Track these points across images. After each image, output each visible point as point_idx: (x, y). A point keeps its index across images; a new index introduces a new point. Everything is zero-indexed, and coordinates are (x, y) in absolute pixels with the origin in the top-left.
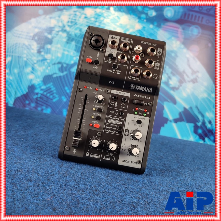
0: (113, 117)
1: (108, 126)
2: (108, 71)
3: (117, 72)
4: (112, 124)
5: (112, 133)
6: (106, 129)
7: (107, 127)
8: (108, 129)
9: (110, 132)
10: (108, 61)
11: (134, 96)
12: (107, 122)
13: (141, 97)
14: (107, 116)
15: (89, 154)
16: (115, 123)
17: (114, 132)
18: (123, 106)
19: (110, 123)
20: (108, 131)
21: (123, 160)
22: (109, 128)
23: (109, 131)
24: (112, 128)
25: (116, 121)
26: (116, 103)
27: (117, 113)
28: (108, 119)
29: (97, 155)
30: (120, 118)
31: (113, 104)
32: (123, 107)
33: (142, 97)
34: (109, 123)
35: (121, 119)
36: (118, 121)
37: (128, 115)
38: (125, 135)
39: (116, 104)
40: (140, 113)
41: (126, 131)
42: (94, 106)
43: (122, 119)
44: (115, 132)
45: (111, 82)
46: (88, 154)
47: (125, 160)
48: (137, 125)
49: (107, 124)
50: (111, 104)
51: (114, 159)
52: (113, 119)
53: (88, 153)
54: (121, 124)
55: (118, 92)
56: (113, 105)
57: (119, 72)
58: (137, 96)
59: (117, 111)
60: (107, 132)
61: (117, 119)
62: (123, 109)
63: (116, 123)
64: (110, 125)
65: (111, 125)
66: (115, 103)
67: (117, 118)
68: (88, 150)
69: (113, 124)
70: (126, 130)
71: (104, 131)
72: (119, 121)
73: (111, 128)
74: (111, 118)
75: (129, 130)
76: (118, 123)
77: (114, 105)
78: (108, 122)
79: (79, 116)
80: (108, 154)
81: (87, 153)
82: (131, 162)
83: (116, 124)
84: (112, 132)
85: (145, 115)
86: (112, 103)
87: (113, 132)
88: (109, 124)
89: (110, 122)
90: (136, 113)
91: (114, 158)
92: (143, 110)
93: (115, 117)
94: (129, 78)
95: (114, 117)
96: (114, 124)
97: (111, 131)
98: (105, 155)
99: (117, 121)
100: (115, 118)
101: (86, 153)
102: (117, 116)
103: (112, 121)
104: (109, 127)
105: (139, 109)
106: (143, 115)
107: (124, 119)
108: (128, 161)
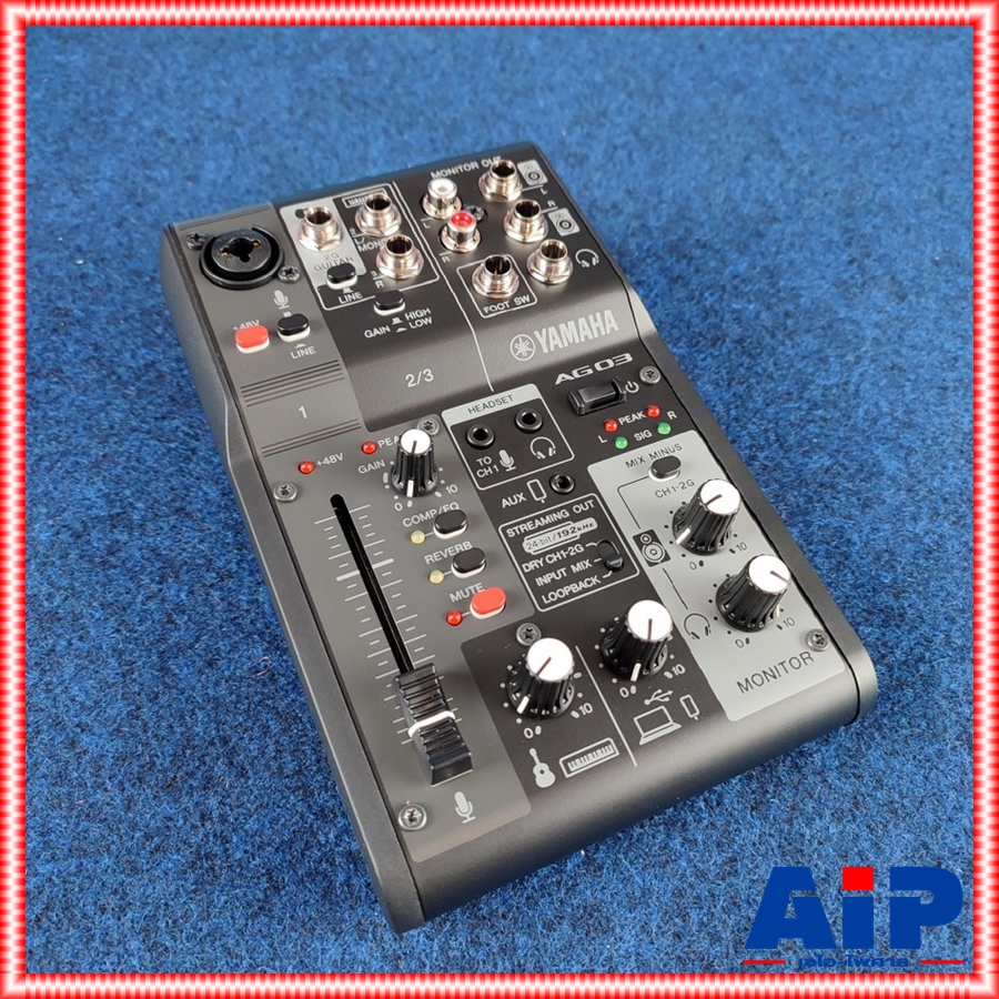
0: (533, 519)
1: (540, 572)
2: (372, 335)
3: (413, 321)
4: (554, 551)
5: (584, 590)
6: (541, 592)
7: (540, 581)
8: (554, 585)
9: (571, 595)
10: (344, 299)
11: (558, 382)
12: (524, 557)
13: (590, 371)
14: (504, 530)
15: (555, 769)
16: (563, 538)
17: (589, 583)
18: (545, 451)
19: (544, 555)
20: (557, 595)
21: (739, 684)
22: (553, 579)
23: (566, 591)
24: (569, 571)
25: (560, 530)
26: (503, 454)
27: (539, 494)
28: (516, 542)
29: (595, 749)
30: (569, 508)
31: (491, 465)
32: (546, 453)
33: (594, 369)
34: (538, 557)
35: (581, 507)
36: (573, 525)
37: (596, 471)
38: (651, 564)
39: (506, 460)
40: (639, 437)
41: (640, 545)
42: (407, 522)
43: (582, 502)
44: (594, 580)
45: (415, 381)
46: (542, 772)
47: (747, 681)
48: (671, 490)
49: (532, 565)
50: (481, 473)
51: (693, 711)
52: (540, 528)
53: (539, 766)
54: (595, 526)
55: (476, 409)
56: (494, 470)
57: (423, 318)
58: (571, 378)
59: (534, 486)
60: (559, 600)
61: (560, 516)
62: (549, 460)
63: (570, 535)
64: (544, 561)
65: (550, 559)
66: (497, 459)
67: (555, 511)
68: (533, 752)
69: (558, 549)
70: (637, 538)
71: (543, 606)
72: (575, 518)
73: (563, 570)
74: (529, 526)
75: (651, 533)
76: (578, 534)
77: (500, 466)
78: (530, 558)
79: (364, 614)
80: (647, 702)
81: (536, 771)
82: (780, 668)
83: (573, 544)
84: (583, 585)
85: (664, 429)
86: (486, 466)
87: (586, 586)
88: (541, 562)
89: (536, 548)
90: (621, 443)
91: (687, 701)
92: (640, 415)
93: (544, 515)
94: (485, 314)
95: (538, 517)
96: (565, 548)
97: (574, 588)
98: (635, 719)
99: (568, 528)
100: (548, 519)
101: (534, 776)
102: (549, 503)
103: (542, 537)
104: (553, 575)
105: (621, 421)
106: (658, 437)
107: (590, 502)
108: (764, 672)
